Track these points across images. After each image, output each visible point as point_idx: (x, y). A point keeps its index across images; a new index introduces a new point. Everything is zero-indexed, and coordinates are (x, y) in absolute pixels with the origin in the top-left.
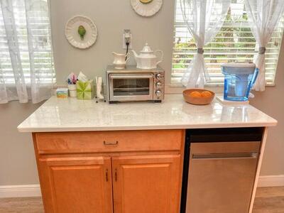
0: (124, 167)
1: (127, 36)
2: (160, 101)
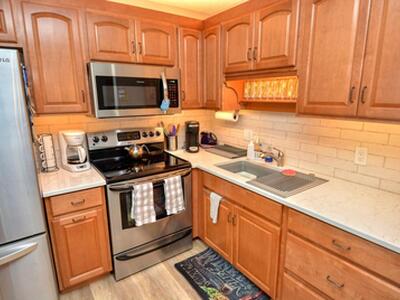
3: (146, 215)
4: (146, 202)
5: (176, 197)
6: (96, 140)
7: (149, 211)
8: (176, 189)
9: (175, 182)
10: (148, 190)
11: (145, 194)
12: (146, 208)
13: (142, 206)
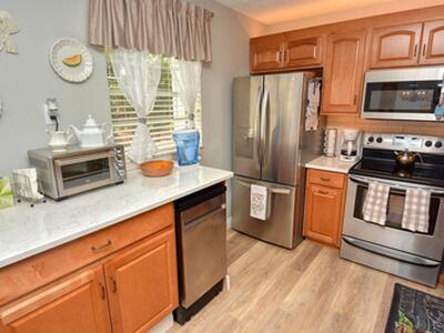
0: (120, 270)
1: (53, 107)
2: (122, 182)
3: (375, 214)
4: (378, 202)
5: (418, 212)
6: (371, 140)
7: (380, 212)
8: (419, 204)
9: (420, 197)
10: (383, 192)
11: (379, 194)
12: (377, 208)
13: (374, 204)
